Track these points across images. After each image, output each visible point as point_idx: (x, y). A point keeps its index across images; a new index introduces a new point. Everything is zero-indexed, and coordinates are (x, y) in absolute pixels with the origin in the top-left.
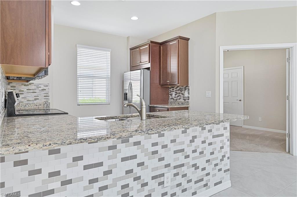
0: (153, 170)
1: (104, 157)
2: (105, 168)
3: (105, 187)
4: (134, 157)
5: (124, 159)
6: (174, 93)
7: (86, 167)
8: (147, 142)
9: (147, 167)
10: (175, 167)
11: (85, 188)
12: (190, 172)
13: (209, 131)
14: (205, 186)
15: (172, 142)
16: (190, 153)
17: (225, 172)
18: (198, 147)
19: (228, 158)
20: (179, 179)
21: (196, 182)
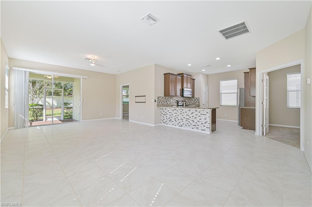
0: (181, 117)
1: (172, 112)
2: (172, 114)
3: (172, 117)
4: (177, 113)
5: (175, 113)
8: (179, 111)
9: (179, 116)
10: (186, 119)
12: (191, 122)
13: (199, 112)
14: (197, 128)
15: (185, 112)
16: (191, 117)
17: (207, 127)
18: (194, 116)
19: (209, 124)
20: (187, 122)
21: (193, 125)
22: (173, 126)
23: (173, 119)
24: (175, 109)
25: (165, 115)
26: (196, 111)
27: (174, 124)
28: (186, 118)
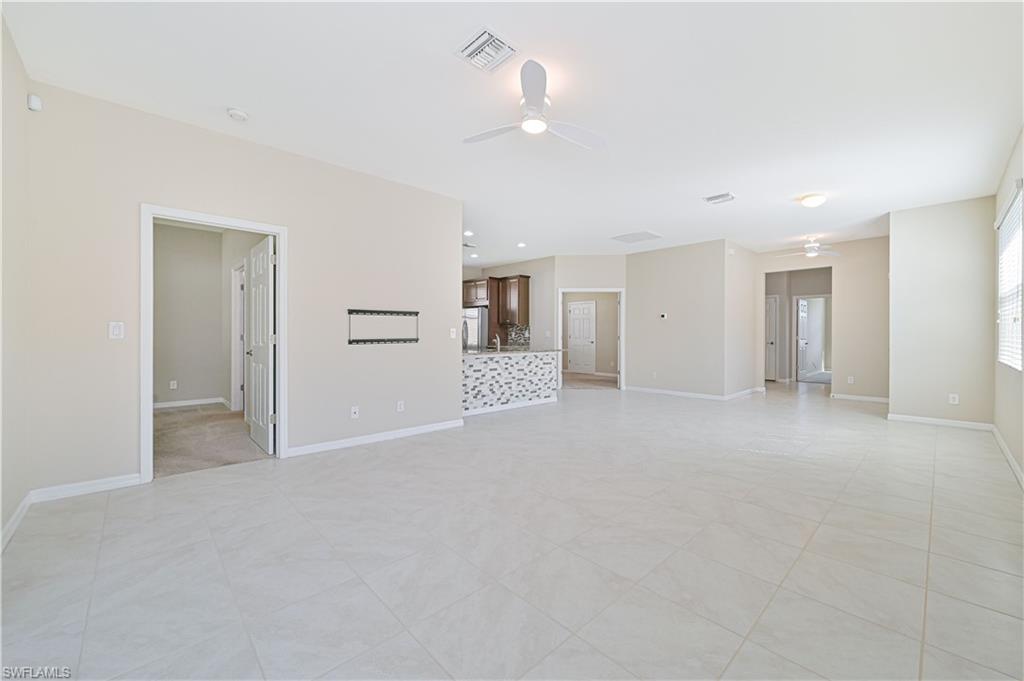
0: (505, 378)
1: (482, 367)
2: (482, 373)
3: (482, 383)
4: (496, 369)
5: (491, 370)
6: (513, 334)
7: (475, 371)
8: (503, 363)
9: (502, 376)
10: (518, 380)
11: (474, 382)
12: (528, 384)
13: (541, 359)
14: (538, 396)
16: (528, 372)
18: (533, 369)
20: (520, 388)
21: (531, 392)
24: (491, 359)
26: (536, 357)
27: (489, 403)
28: (516, 378)
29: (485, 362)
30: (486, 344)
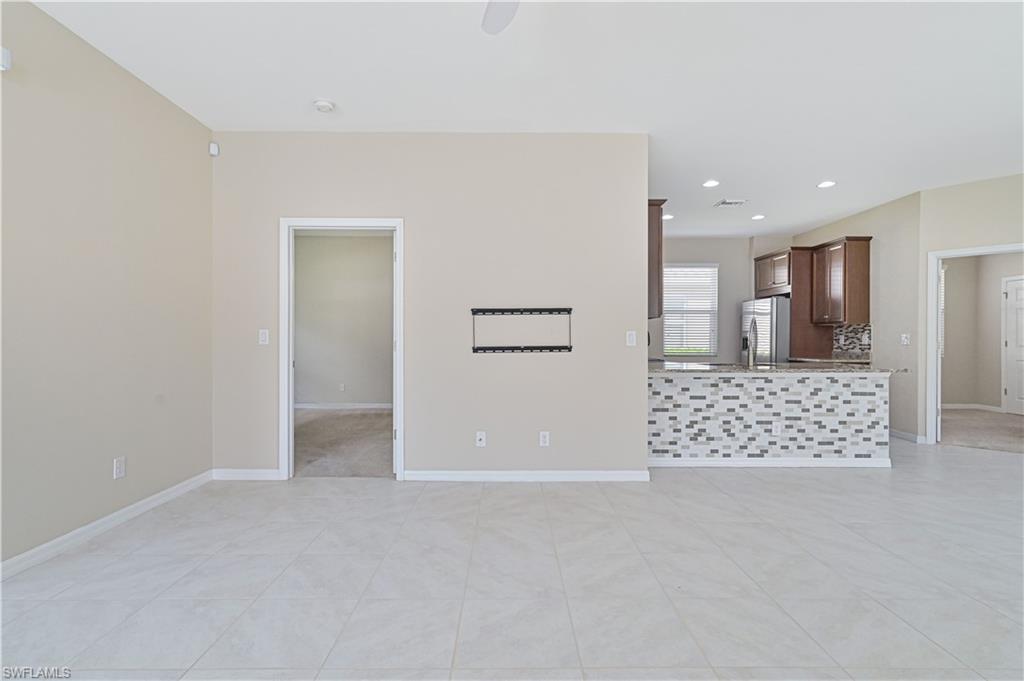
0: (758, 414)
1: (707, 391)
2: (708, 401)
3: (708, 418)
4: (737, 398)
5: (725, 398)
6: (842, 338)
7: (692, 398)
8: (751, 387)
9: (751, 410)
10: (787, 418)
11: (691, 414)
12: (811, 429)
13: (844, 385)
14: (836, 452)
15: (783, 390)
16: (811, 407)
17: (877, 444)
18: (825, 402)
19: (885, 427)
20: (793, 433)
21: (820, 443)
22: (718, 461)
23: (714, 428)
24: (727, 381)
25: (667, 410)
26: (834, 381)
27: (722, 451)
28: (784, 415)
29: (713, 385)
30: (787, 355)
